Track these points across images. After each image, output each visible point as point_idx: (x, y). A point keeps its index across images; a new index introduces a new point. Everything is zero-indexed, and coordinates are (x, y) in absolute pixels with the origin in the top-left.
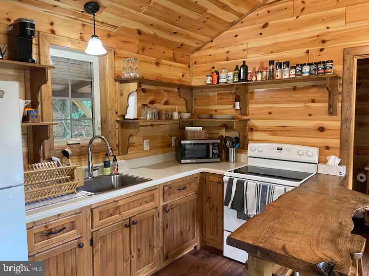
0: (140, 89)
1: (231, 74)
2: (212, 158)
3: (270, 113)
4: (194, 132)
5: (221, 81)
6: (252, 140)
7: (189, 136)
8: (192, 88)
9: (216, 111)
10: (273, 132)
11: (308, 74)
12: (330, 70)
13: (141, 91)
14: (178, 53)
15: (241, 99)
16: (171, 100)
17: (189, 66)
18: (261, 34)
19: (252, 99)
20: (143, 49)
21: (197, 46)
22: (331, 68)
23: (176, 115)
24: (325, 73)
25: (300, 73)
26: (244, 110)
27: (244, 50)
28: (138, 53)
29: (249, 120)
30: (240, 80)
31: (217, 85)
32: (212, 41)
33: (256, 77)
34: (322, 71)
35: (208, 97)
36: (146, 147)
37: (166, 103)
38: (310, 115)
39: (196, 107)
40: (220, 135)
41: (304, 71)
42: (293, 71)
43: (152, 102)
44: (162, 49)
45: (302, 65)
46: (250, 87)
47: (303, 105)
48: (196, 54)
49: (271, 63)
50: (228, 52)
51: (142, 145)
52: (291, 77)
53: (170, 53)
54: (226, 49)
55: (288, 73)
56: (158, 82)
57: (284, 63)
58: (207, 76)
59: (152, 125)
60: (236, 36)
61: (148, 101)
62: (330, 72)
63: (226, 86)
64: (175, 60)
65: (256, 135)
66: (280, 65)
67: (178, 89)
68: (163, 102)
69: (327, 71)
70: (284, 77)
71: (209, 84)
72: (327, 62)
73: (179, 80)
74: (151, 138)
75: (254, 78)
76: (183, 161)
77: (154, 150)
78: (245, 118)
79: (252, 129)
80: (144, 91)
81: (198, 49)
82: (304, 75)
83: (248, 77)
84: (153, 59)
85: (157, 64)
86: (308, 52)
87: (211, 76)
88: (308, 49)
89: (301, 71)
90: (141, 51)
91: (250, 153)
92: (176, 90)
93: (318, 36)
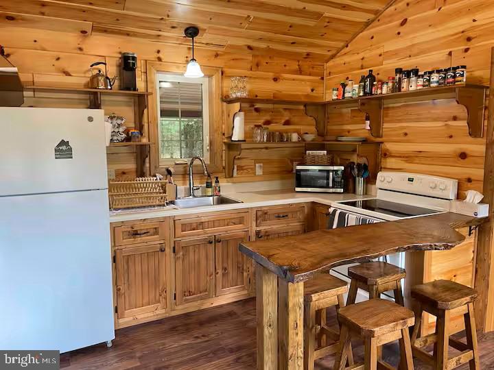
0: (252, 108)
1: (356, 86)
3: (406, 134)
4: (314, 156)
5: (347, 95)
6: (385, 168)
9: (349, 132)
10: (408, 158)
11: (435, 85)
12: (460, 79)
13: (253, 111)
14: (306, 65)
15: (370, 118)
16: (295, 119)
17: (322, 78)
18: (399, 33)
19: (387, 116)
20: (258, 65)
21: (330, 53)
22: (462, 75)
23: (295, 137)
24: (455, 82)
25: (427, 83)
26: (376, 129)
27: (380, 55)
28: (251, 70)
29: (382, 143)
30: (365, 94)
31: (342, 102)
32: (347, 46)
33: (382, 89)
34: (451, 80)
35: (341, 115)
36: (259, 171)
37: (287, 123)
38: (451, 137)
39: (329, 127)
40: (351, 161)
41: (432, 80)
42: (421, 81)
43: (268, 123)
44: (282, 61)
45: (431, 73)
46: (385, 101)
47: (440, 124)
48: (330, 63)
49: (399, 71)
50: (363, 59)
51: (254, 169)
52: (419, 88)
53: (295, 66)
54: (361, 56)
55: (414, 85)
56: (276, 100)
57: (412, 71)
58: (333, 90)
59: (266, 148)
60: (372, 38)
61: (262, 121)
62: (460, 81)
63: (352, 101)
64: (300, 72)
65: (390, 162)
66: (408, 74)
67: (305, 106)
68: (283, 121)
69: (457, 79)
70: (411, 89)
71: (335, 100)
72: (458, 68)
73: (307, 96)
74: (266, 162)
75: (379, 91)
76: (298, 189)
77: (269, 175)
78: (379, 140)
79: (385, 155)
80: (257, 110)
81: (333, 57)
82: (432, 85)
83: (373, 90)
84: (271, 75)
85: (275, 80)
86: (450, 54)
87: (338, 90)
88: (451, 50)
89: (429, 81)
90: (254, 67)
91: (379, 183)
92: (302, 107)
93: (463, 32)
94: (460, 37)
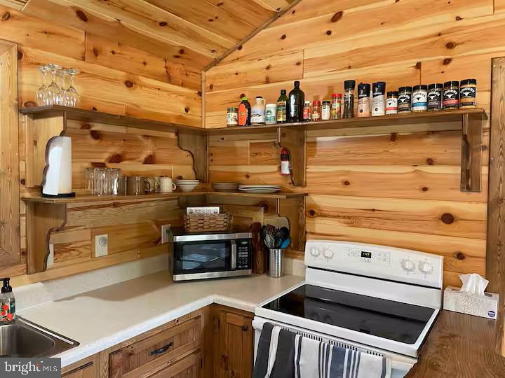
0: (87, 131)
1: (272, 107)
2: (237, 268)
3: (347, 183)
5: (254, 120)
6: (313, 233)
7: (192, 224)
8: (204, 134)
9: (248, 177)
10: (351, 219)
11: (423, 108)
12: (470, 100)
13: (89, 136)
14: (177, 69)
15: (292, 155)
16: (161, 155)
17: (200, 94)
18: (329, 33)
19: (313, 156)
20: (96, 52)
21: (214, 56)
22: (473, 95)
23: (167, 185)
24: (458, 106)
25: (407, 106)
26: (297, 176)
27: (298, 64)
29: (307, 194)
30: (289, 119)
31: (246, 128)
32: (240, 48)
33: (320, 112)
34: (454, 101)
35: (233, 150)
36: (101, 249)
37: (150, 160)
38: (425, 189)
39: (212, 168)
40: (254, 221)
41: (415, 101)
42: (393, 102)
43: (117, 159)
44: (141, 56)
45: (411, 90)
46: (308, 133)
47: (409, 169)
48: (212, 72)
49: (349, 85)
50: (268, 68)
51: (91, 246)
52: (389, 112)
53: (160, 67)
54: (265, 63)
55: (381, 106)
56: (129, 120)
57: (375, 85)
58: (229, 111)
59: (115, 205)
60: (284, 37)
61: (106, 156)
62: (472, 104)
63: (264, 130)
64: (168, 78)
65: (320, 225)
66: (366, 89)
67: (177, 134)
68: (143, 157)
69: (463, 100)
70: (375, 113)
71: (232, 126)
72: (464, 82)
73: (180, 117)
74: (114, 231)
75: (316, 116)
76: (178, 277)
77: (118, 254)
78: (299, 190)
79: (312, 213)
80: (96, 135)
81: (216, 62)
82: (415, 109)
83: (305, 113)
84: (122, 75)
85: (129, 84)
86: (418, 66)
87: (237, 110)
88: (418, 60)
89: (409, 101)
92: (173, 135)
93: (439, 35)
94: (434, 43)
